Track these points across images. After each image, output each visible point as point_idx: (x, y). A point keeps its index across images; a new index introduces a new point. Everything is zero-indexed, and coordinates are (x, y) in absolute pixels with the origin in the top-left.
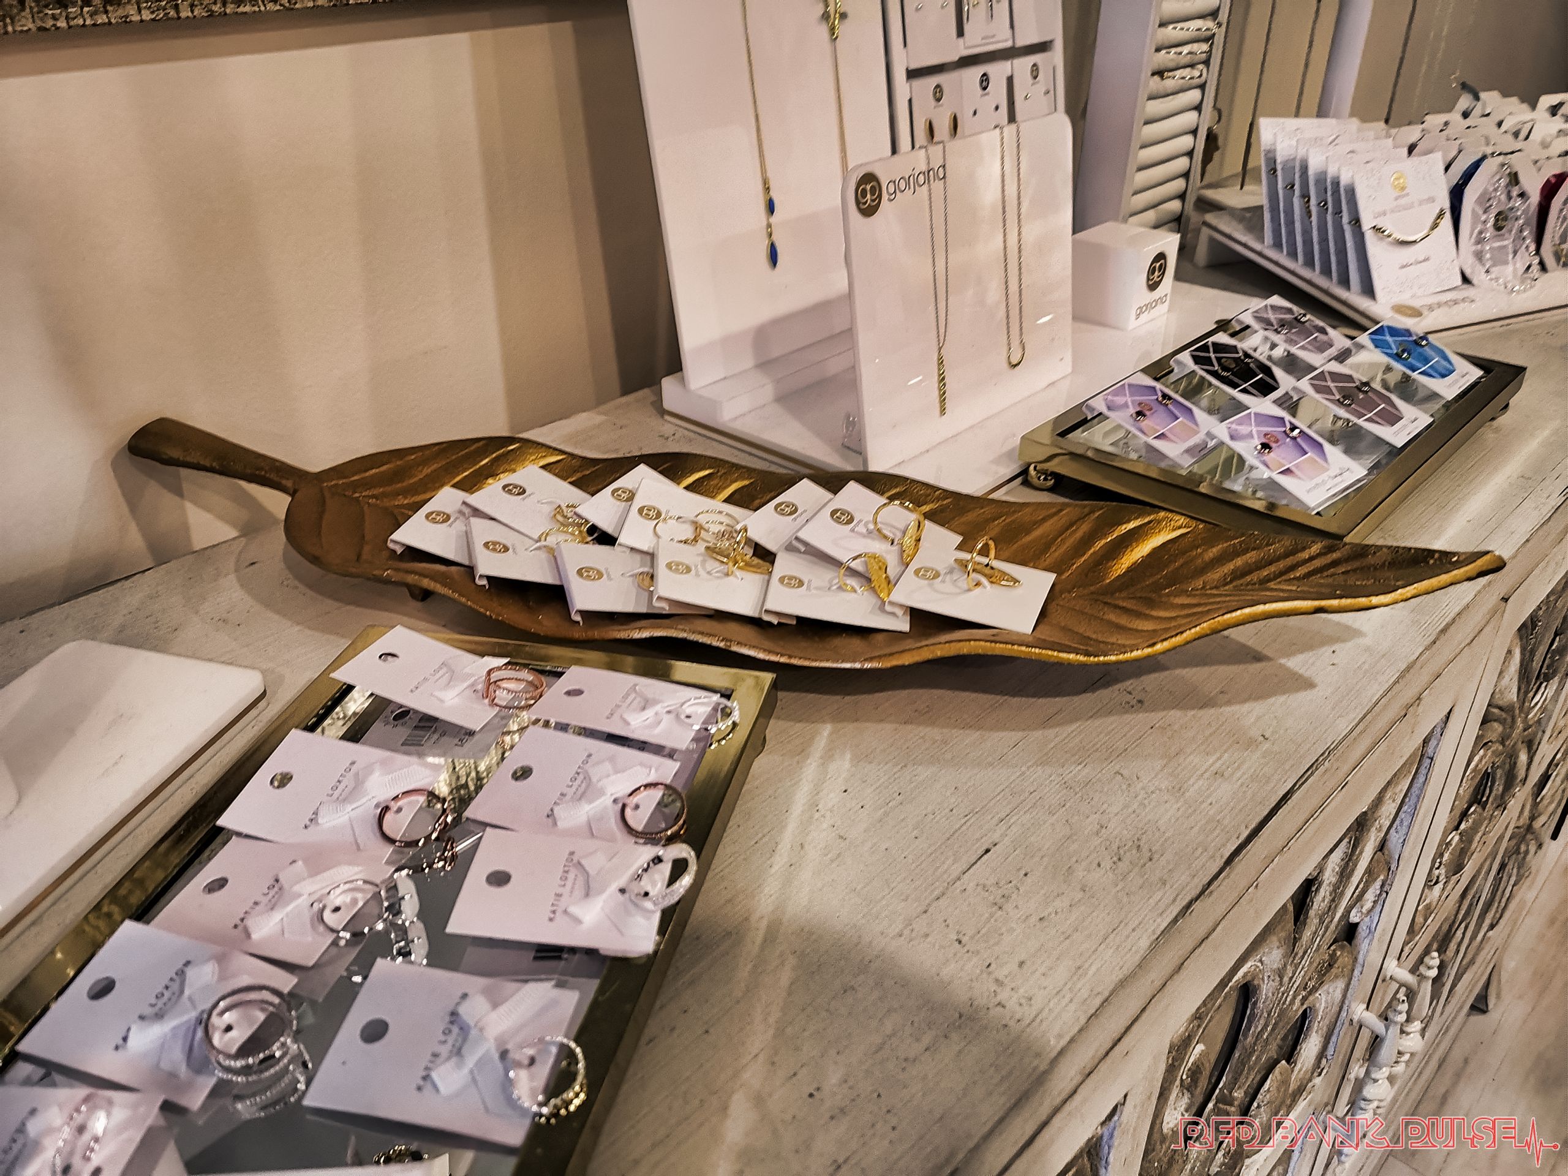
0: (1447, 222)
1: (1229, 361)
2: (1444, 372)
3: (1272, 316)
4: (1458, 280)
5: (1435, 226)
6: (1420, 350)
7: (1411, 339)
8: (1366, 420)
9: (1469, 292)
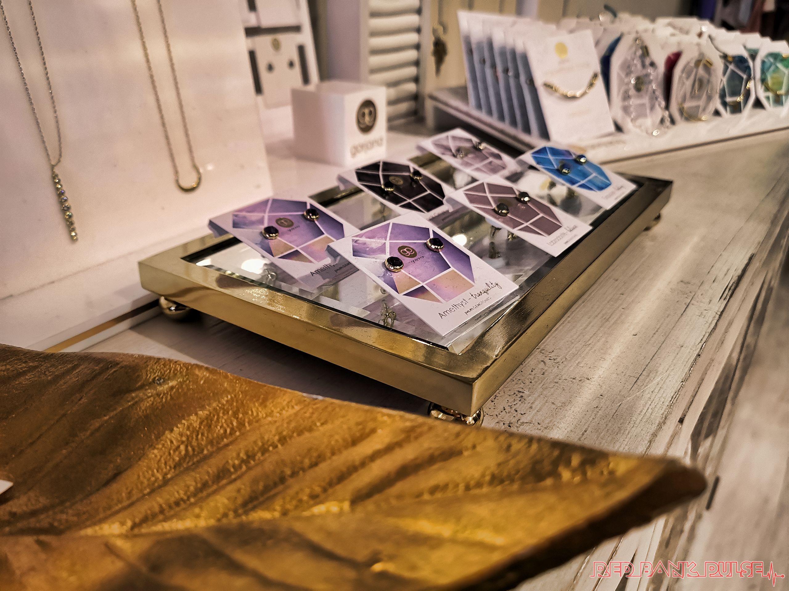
0: (600, 83)
1: (397, 179)
2: (600, 184)
3: (453, 145)
4: (612, 128)
5: (591, 85)
6: (580, 167)
7: (570, 158)
8: (520, 230)
9: (621, 137)
